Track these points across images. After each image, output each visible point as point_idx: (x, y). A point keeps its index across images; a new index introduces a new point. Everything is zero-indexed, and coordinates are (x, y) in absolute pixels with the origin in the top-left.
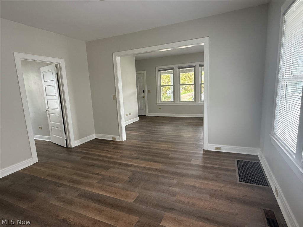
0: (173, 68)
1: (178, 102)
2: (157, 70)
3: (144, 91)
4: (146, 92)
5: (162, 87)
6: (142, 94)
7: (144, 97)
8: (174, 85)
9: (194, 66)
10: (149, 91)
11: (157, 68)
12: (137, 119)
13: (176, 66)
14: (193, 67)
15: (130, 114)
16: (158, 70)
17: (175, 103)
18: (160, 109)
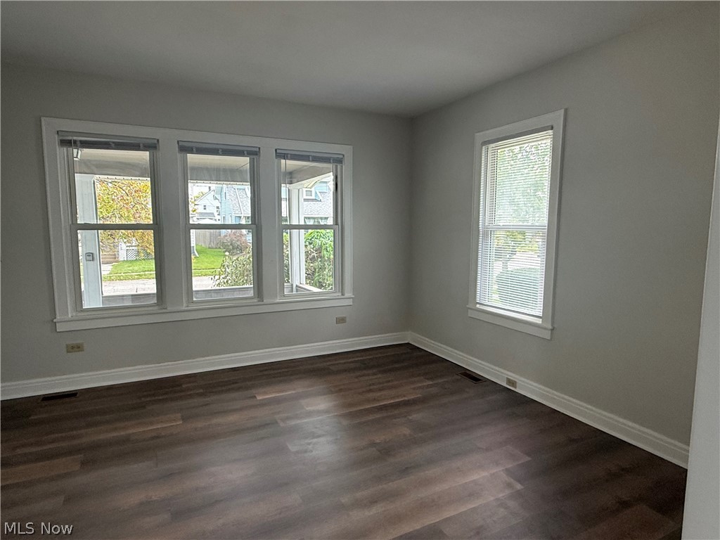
1: (184, 307)
5: (82, 234)
8: (155, 227)
9: (254, 153)
11: (50, 128)
13: (169, 137)
14: (249, 153)
17: (170, 309)
18: (77, 348)
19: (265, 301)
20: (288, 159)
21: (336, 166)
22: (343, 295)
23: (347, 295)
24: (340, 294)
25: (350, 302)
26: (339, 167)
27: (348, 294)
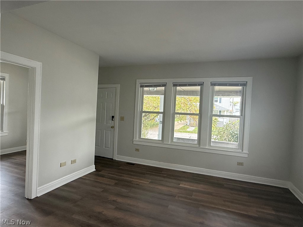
0: (164, 84)
1: (169, 143)
2: (138, 85)
3: (113, 117)
4: (117, 118)
5: (143, 114)
6: (111, 121)
7: (113, 127)
8: (164, 113)
9: (201, 84)
10: (122, 119)
11: (139, 82)
12: (92, 169)
13: (170, 81)
14: (199, 85)
15: (73, 162)
16: (140, 85)
17: (165, 143)
18: (137, 150)
19: (201, 147)
20: (216, 86)
21: (244, 87)
22: (242, 151)
23: (244, 151)
24: (241, 151)
25: (246, 156)
26: (245, 87)
27: (246, 151)
